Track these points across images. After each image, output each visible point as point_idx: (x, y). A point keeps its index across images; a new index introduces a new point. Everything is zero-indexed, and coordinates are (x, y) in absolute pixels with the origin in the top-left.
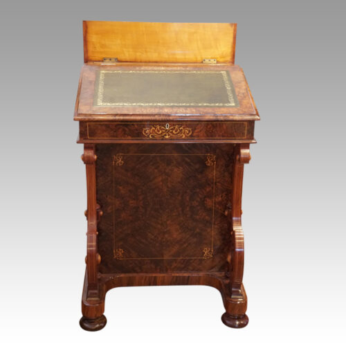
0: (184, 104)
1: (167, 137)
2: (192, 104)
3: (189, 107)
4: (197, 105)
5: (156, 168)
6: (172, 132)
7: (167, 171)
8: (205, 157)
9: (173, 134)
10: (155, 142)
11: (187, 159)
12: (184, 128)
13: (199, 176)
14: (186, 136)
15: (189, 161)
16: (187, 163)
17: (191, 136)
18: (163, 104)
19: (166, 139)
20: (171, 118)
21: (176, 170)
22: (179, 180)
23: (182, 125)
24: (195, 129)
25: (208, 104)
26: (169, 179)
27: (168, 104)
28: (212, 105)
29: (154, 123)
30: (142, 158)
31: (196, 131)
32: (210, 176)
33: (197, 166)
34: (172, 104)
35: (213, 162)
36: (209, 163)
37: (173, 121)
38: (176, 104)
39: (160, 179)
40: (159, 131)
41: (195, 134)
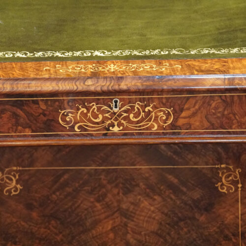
0: (156, 52)
1: (116, 129)
2: (174, 52)
3: (168, 57)
4: (185, 52)
5: (98, 201)
6: (127, 118)
7: (124, 206)
8: (215, 172)
9: (130, 122)
10: (87, 141)
11: (171, 178)
12: (155, 107)
13: (202, 219)
14: (160, 127)
15: (176, 181)
16: (171, 186)
17: (173, 126)
18: (107, 53)
19: (114, 134)
20: (123, 86)
21: (145, 203)
22: (154, 227)
23: (150, 101)
24: (182, 110)
25: (213, 51)
26: (131, 224)
27: (117, 53)
28: (224, 51)
29: (83, 97)
30: (66, 176)
31: (184, 114)
32: (229, 218)
33: (197, 194)
34: (127, 53)
35: (235, 183)
36: (225, 186)
37: (127, 92)
38: (136, 53)
39: (109, 225)
40: (96, 117)
41: (181, 122)
